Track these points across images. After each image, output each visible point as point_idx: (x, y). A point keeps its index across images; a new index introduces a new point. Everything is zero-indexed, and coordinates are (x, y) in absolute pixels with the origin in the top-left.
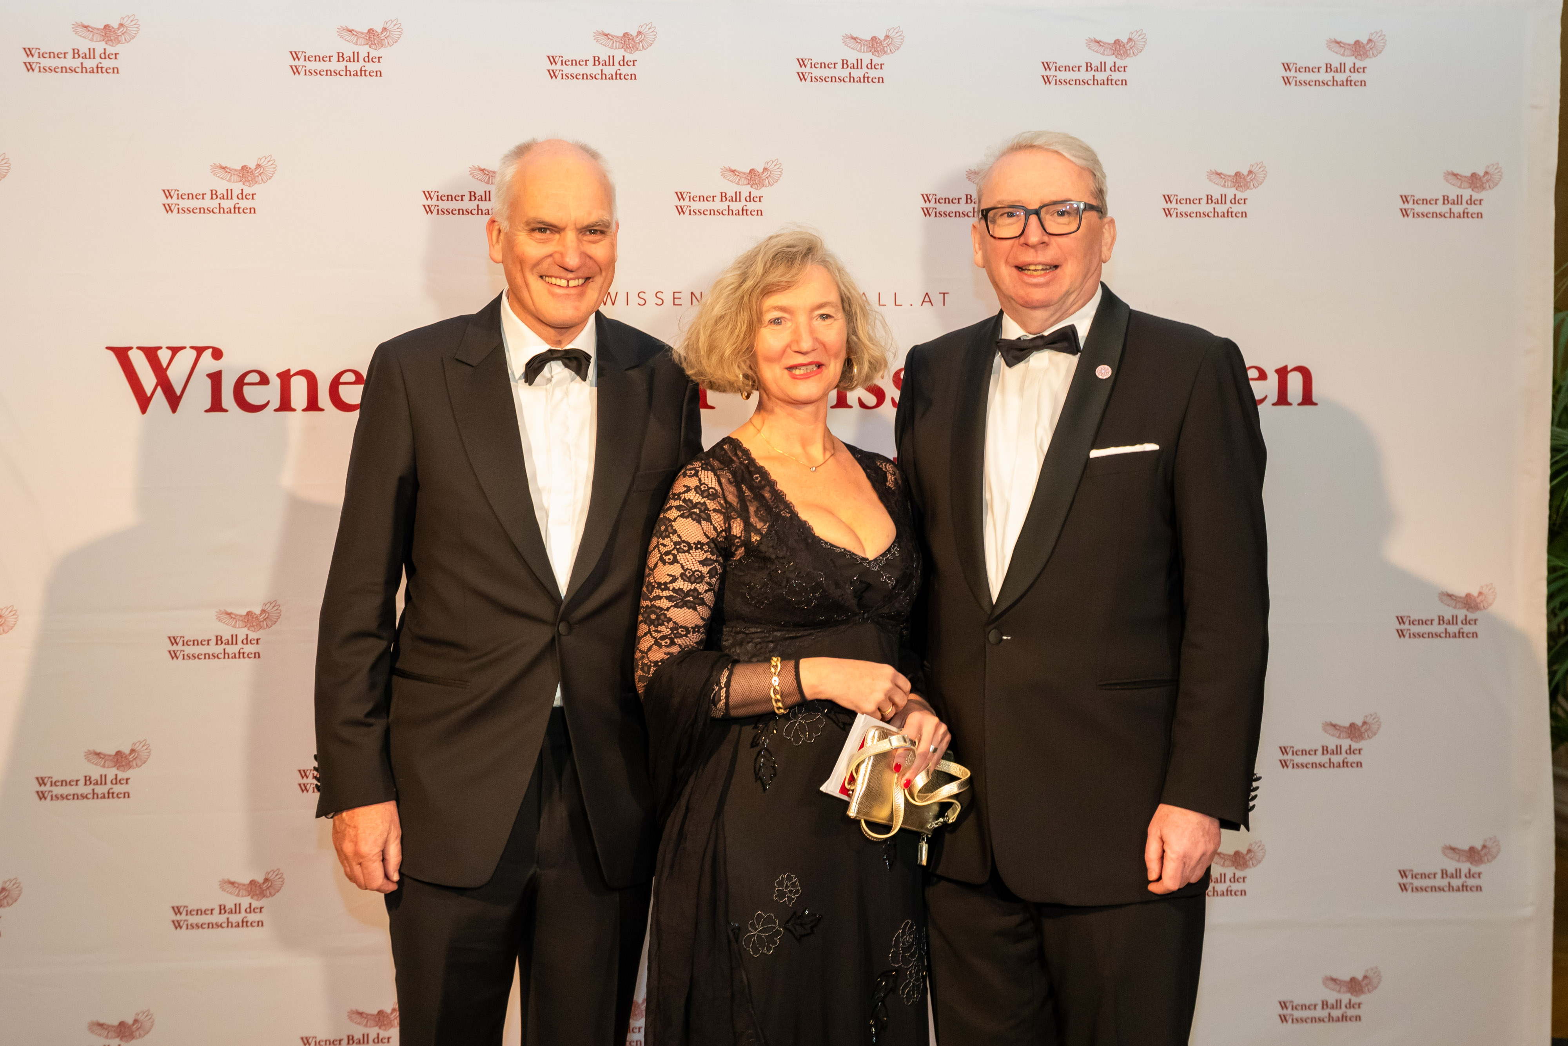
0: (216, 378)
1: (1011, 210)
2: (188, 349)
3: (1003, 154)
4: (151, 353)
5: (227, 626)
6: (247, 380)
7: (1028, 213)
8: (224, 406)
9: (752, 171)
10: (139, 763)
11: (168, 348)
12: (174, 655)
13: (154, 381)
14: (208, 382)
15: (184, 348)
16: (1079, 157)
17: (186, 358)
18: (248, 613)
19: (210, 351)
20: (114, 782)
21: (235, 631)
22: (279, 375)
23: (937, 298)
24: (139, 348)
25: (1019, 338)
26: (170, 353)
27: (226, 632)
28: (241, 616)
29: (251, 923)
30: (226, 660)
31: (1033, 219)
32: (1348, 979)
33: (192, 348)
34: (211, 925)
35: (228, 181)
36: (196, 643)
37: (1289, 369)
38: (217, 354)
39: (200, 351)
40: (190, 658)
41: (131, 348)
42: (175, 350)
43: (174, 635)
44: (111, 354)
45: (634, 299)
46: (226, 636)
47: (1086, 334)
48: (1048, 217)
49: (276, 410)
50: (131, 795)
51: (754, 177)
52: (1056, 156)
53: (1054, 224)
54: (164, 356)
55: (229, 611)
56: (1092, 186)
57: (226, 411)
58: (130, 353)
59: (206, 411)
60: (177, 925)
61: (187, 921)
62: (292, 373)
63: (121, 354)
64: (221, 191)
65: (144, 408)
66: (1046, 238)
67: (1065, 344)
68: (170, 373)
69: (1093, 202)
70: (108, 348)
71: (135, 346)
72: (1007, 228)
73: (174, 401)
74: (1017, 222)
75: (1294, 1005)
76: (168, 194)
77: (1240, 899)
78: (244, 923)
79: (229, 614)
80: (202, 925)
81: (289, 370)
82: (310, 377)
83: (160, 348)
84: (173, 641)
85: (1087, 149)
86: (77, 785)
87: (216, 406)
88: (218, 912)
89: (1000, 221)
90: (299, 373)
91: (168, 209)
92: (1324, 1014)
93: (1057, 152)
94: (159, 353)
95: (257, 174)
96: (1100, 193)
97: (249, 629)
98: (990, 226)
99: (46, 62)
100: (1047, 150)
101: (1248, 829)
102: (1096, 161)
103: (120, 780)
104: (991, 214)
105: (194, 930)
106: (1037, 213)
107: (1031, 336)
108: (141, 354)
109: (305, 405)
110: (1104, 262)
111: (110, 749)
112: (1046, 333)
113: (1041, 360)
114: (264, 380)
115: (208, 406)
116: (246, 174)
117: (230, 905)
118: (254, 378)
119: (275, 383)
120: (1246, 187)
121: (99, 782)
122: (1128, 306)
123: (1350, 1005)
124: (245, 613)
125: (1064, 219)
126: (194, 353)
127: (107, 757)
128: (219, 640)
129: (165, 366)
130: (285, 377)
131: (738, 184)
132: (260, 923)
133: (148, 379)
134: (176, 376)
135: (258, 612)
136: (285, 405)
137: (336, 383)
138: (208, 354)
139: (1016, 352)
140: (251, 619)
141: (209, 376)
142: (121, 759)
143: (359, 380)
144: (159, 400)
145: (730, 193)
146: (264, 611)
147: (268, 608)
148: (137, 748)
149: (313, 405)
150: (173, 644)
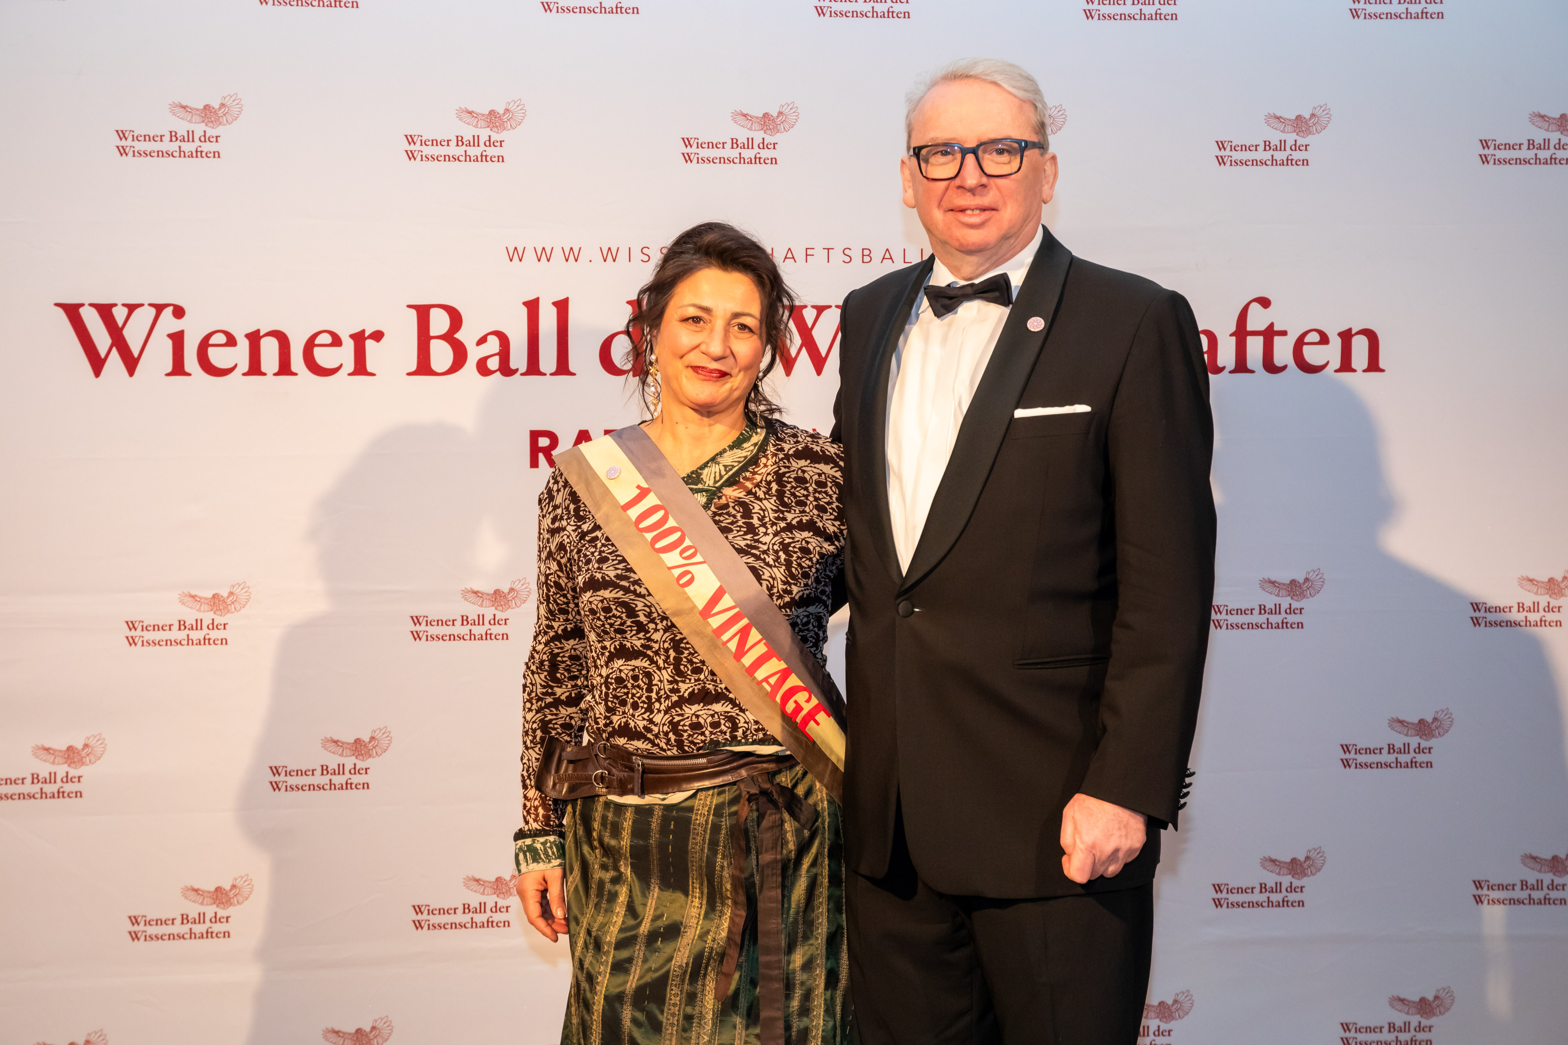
0: (177, 339)
2: (146, 307)
4: (105, 311)
5: (190, 610)
6: (211, 341)
8: (187, 369)
9: (766, 115)
10: (93, 759)
11: (124, 305)
12: (132, 641)
13: (109, 341)
14: (170, 342)
15: (142, 305)
17: (144, 316)
18: (215, 596)
19: (171, 308)
20: (65, 780)
21: (199, 615)
22: (247, 336)
24: (91, 305)
26: (125, 311)
27: (190, 616)
28: (206, 599)
29: (217, 934)
30: (190, 647)
32: (1417, 999)
33: (150, 305)
34: (171, 937)
35: (189, 121)
36: (157, 628)
37: (1353, 332)
38: (179, 312)
39: (159, 308)
40: (149, 644)
41: (82, 305)
42: (132, 308)
43: (132, 620)
44: (60, 312)
45: (636, 254)
46: (190, 621)
47: (1019, 284)
49: (244, 374)
50: (83, 795)
51: (767, 122)
54: (119, 314)
55: (193, 593)
57: (189, 375)
58: (82, 311)
59: (168, 375)
60: (134, 936)
61: (145, 932)
62: (261, 334)
63: (72, 311)
64: (182, 132)
65: (97, 370)
67: (997, 294)
68: (126, 332)
70: (57, 305)
71: (87, 303)
73: (131, 363)
75: (1358, 1027)
76: (122, 135)
77: (1298, 910)
78: (209, 934)
79: (193, 597)
80: (162, 936)
81: (258, 331)
83: (115, 305)
84: (131, 626)
86: (23, 783)
87: (178, 369)
88: (180, 922)
90: (270, 334)
91: (123, 151)
92: (1390, 1037)
94: (114, 310)
95: (222, 115)
97: (215, 613)
103: (71, 779)
105: (153, 941)
107: (962, 284)
108: (94, 311)
109: (276, 369)
111: (61, 744)
112: (977, 281)
113: (970, 310)
114: (231, 341)
115: (169, 369)
116: (209, 114)
117: (193, 915)
118: (221, 339)
119: (243, 345)
120: (1308, 132)
121: (48, 781)
123: (1420, 1028)
124: (211, 596)
126: (153, 311)
127: (57, 753)
128: (182, 625)
129: (120, 324)
130: (254, 338)
131: (750, 129)
132: (227, 934)
133: (102, 339)
134: (134, 336)
135: (225, 595)
136: (255, 369)
137: (310, 345)
138: (168, 312)
139: (947, 302)
140: (217, 603)
141: (170, 336)
142: (71, 755)
143: (336, 341)
144: (114, 362)
145: (742, 140)
146: (231, 593)
147: (236, 590)
148: (92, 742)
149: (285, 369)
150: (130, 629)
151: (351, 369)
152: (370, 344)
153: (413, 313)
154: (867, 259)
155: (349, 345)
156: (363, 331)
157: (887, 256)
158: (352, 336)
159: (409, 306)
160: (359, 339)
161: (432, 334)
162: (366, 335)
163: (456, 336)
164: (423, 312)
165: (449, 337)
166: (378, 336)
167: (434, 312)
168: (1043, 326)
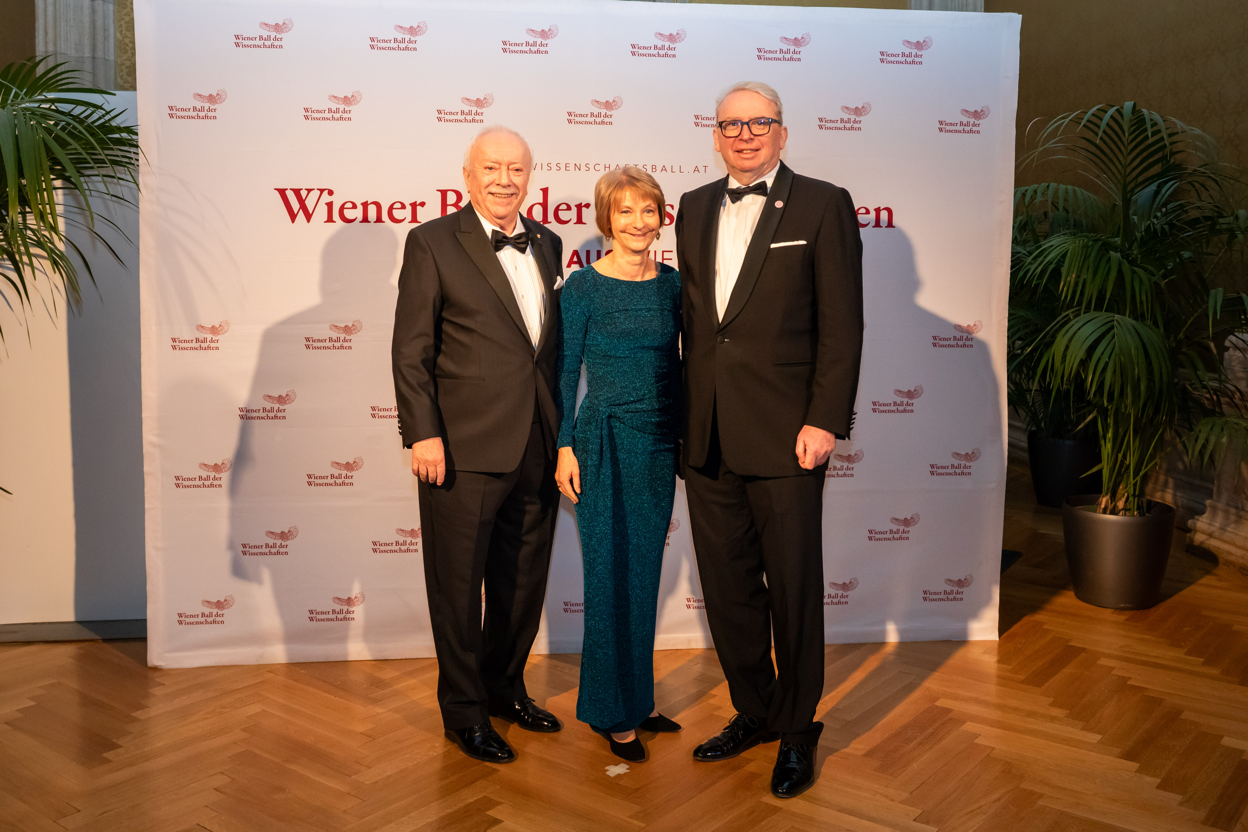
0: (330, 205)
1: (734, 123)
3: (729, 93)
4: (297, 192)
5: (334, 333)
6: (345, 206)
7: (743, 124)
8: (334, 220)
9: (608, 102)
10: (290, 402)
11: (306, 189)
12: (308, 347)
13: (299, 206)
14: (326, 207)
15: (314, 189)
16: (769, 95)
17: (315, 194)
18: (346, 326)
19: (327, 191)
20: (278, 411)
21: (339, 335)
22: (362, 204)
23: (702, 169)
24: (290, 189)
25: (737, 188)
26: (306, 192)
27: (334, 336)
28: (342, 327)
29: (347, 484)
30: (334, 350)
31: (745, 127)
32: (903, 518)
33: (317, 189)
34: (327, 484)
35: (337, 104)
36: (319, 341)
37: (881, 209)
38: (331, 193)
39: (322, 191)
40: (316, 348)
41: (287, 189)
42: (309, 191)
43: (308, 337)
44: (277, 192)
45: (545, 166)
46: (334, 338)
47: (771, 186)
48: (753, 126)
49: (360, 222)
51: (608, 105)
52: (756, 94)
53: (756, 129)
54: (304, 193)
55: (336, 325)
56: (776, 109)
57: (335, 222)
58: (286, 192)
59: (325, 222)
60: (310, 484)
61: (314, 482)
62: (369, 203)
63: (282, 192)
64: (334, 109)
66: (752, 137)
67: (761, 191)
68: (306, 202)
69: (775, 118)
70: (275, 189)
72: (732, 131)
73: (308, 217)
74: (737, 128)
75: (876, 532)
76: (306, 110)
77: (851, 479)
78: (343, 484)
79: (336, 326)
80: (322, 484)
81: (367, 202)
82: (378, 205)
83: (302, 189)
84: (308, 339)
85: (773, 91)
87: (330, 219)
88: (330, 478)
89: (728, 128)
90: (371, 203)
91: (307, 118)
92: (891, 536)
93: (757, 92)
94: (301, 192)
95: (352, 100)
96: (779, 113)
97: (346, 334)
98: (723, 131)
99: (246, 42)
100: (752, 91)
101: (849, 439)
102: (777, 97)
103: (281, 410)
104: (724, 124)
105: (318, 486)
106: (747, 123)
107: (744, 187)
108: (292, 192)
109: (375, 220)
110: (781, 149)
111: (276, 395)
112: (751, 185)
113: (749, 199)
114: (354, 206)
115: (326, 219)
116: (346, 100)
117: (336, 474)
118: (349, 205)
119: (360, 208)
120: (861, 115)
121: (270, 411)
122: (793, 172)
123: (904, 532)
124: (344, 326)
125: (762, 127)
126: (319, 192)
127: (274, 398)
128: (331, 340)
129: (304, 199)
130: (365, 205)
131: (600, 108)
132: (351, 484)
133: (295, 205)
134: (310, 204)
135: (351, 326)
136: (365, 220)
137: (391, 208)
138: (326, 192)
139: (736, 195)
140: (347, 330)
141: (326, 204)
142: (281, 400)
143: (403, 207)
144: (301, 216)
145: (596, 113)
146: (353, 325)
147: (356, 324)
148: (290, 393)
149: (379, 220)
150: (307, 341)
151: (410, 220)
152: (419, 208)
153: (439, 193)
154: (654, 170)
155: (409, 209)
156: (416, 202)
157: (664, 169)
158: (411, 204)
159: (437, 190)
160: (414, 205)
161: (448, 203)
162: (417, 204)
163: (459, 204)
164: (444, 193)
165: (456, 205)
166: (423, 204)
167: (448, 193)
168: (782, 205)
